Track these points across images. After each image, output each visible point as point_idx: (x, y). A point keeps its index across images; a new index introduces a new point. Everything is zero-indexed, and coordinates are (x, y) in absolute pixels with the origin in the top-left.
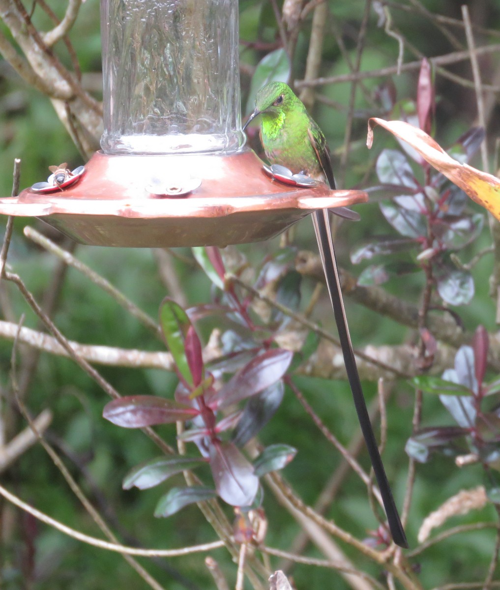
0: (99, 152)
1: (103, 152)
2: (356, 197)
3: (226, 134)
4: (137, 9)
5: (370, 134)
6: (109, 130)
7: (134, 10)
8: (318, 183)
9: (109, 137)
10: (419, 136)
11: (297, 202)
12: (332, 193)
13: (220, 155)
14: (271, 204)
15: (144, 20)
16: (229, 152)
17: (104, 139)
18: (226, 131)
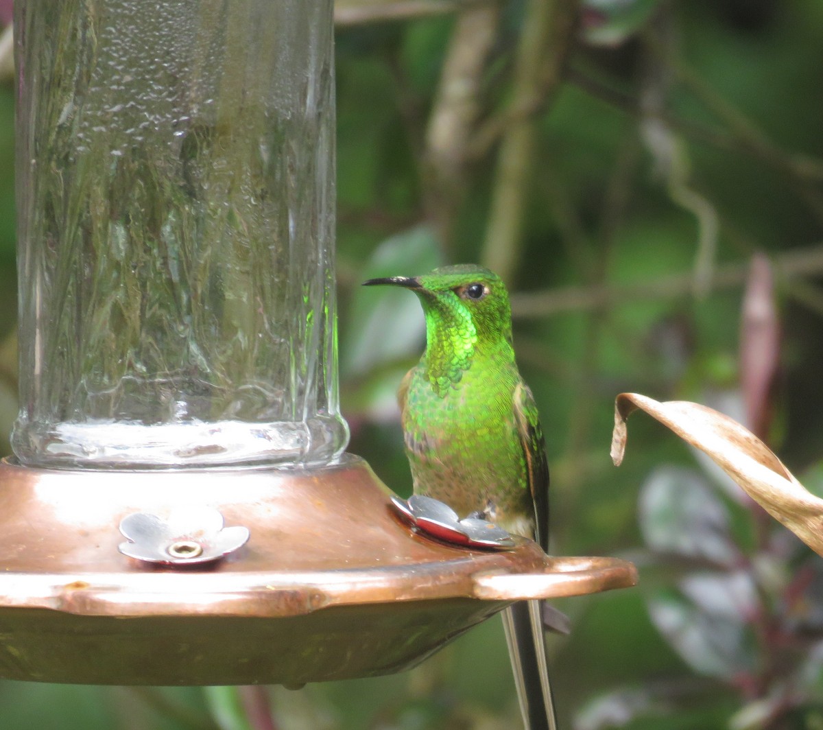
0: (8, 461)
1: (16, 461)
2: (606, 573)
3: (304, 422)
4: (103, 129)
5: (620, 432)
6: (31, 412)
7: (95, 129)
8: (519, 539)
9: (32, 425)
10: (733, 438)
11: (473, 585)
12: (551, 565)
13: (291, 471)
14: (411, 587)
15: (117, 153)
16: (311, 464)
17: (20, 430)
18: (305, 416)
